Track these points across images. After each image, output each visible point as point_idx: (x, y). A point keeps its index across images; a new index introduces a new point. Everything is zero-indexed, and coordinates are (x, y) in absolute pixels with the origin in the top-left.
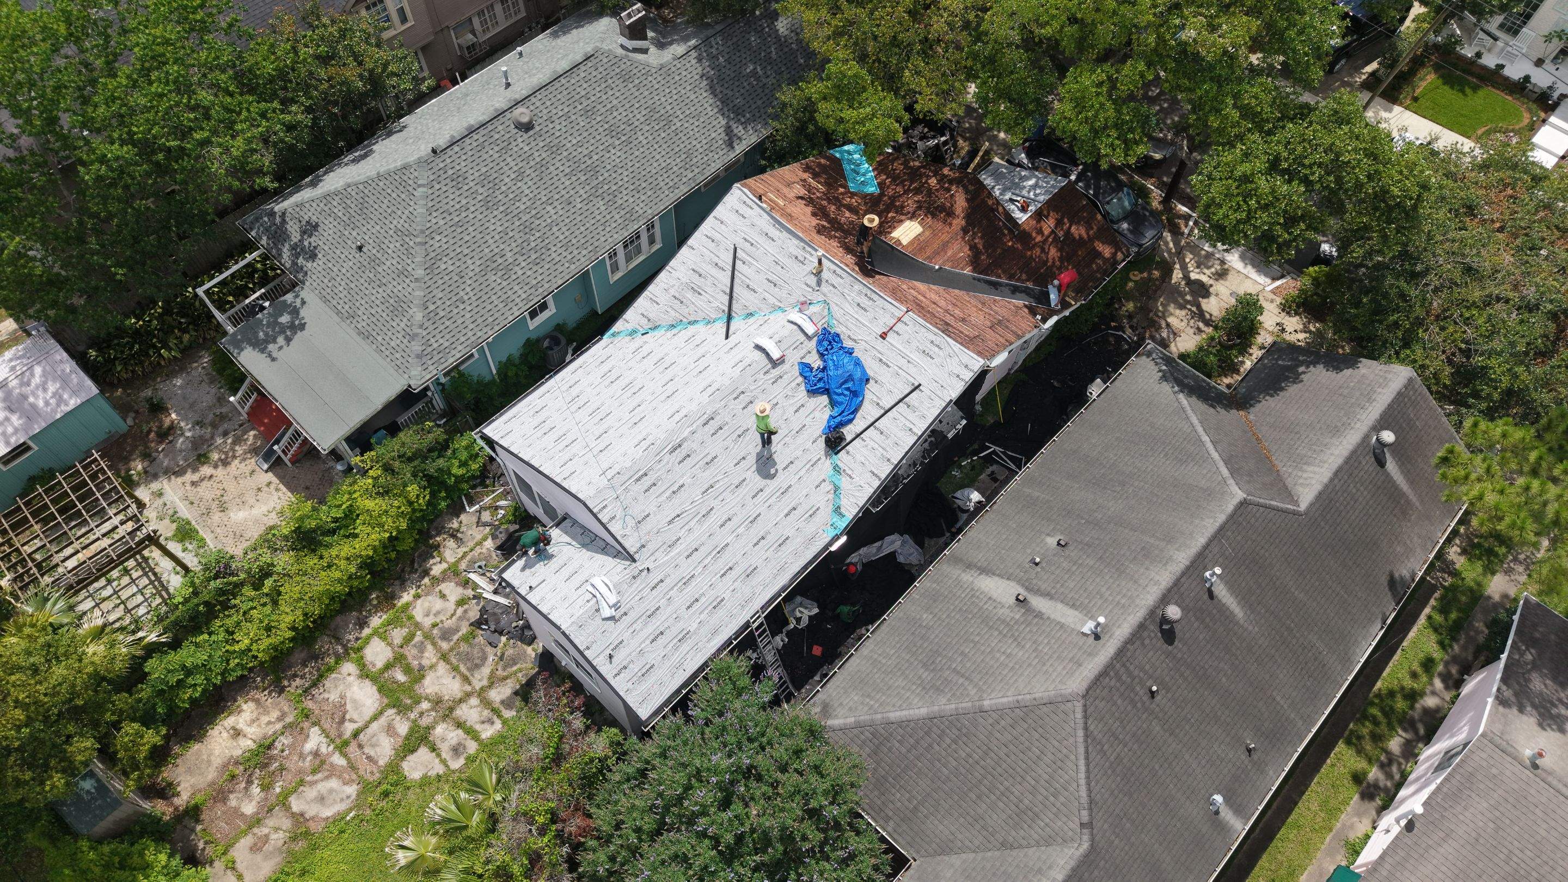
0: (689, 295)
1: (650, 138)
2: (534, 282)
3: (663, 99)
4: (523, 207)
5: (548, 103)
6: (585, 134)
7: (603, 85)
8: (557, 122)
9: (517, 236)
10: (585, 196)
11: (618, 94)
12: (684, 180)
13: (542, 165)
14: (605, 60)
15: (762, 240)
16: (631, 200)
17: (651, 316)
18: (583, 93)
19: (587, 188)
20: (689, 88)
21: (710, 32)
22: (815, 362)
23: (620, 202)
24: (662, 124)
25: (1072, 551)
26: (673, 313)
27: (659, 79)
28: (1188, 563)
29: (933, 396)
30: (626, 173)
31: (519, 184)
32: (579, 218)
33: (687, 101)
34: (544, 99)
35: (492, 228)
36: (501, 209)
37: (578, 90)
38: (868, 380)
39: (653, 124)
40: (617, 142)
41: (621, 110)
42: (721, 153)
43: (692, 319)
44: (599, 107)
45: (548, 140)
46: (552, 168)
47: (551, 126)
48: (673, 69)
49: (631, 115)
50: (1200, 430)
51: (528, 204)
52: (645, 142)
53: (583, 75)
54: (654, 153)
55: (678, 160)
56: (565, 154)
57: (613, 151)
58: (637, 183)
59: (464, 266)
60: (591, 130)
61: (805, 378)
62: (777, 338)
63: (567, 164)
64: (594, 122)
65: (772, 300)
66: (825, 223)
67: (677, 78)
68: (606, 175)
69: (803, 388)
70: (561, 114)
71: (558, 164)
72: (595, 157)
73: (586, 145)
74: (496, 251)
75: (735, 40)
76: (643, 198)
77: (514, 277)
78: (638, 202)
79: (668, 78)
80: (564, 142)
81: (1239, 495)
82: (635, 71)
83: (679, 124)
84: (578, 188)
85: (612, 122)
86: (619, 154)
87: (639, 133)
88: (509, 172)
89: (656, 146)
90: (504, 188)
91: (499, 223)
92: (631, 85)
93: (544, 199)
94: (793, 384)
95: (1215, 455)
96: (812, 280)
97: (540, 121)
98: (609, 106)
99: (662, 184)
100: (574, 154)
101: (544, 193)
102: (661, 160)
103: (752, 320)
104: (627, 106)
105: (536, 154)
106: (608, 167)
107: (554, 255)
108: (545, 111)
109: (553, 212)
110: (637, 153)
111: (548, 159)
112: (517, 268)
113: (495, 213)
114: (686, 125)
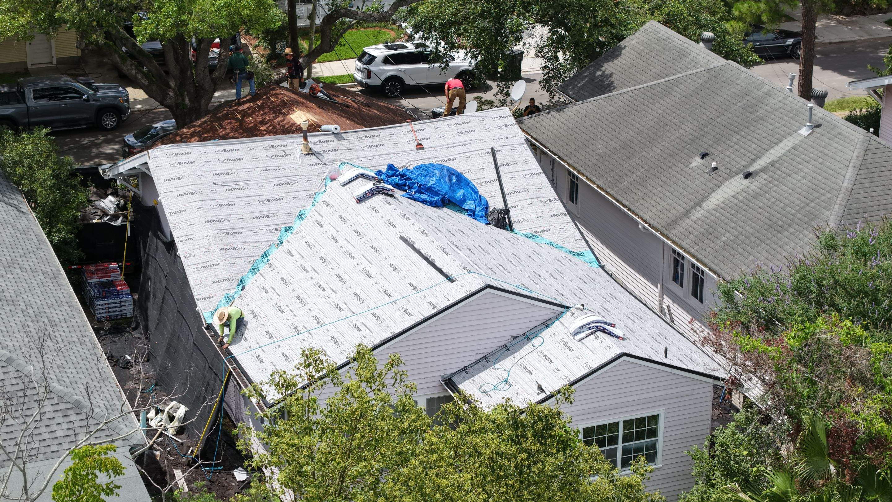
15: (230, 165)
16: (31, 264)
23: (27, 267)
26: (239, 261)
29: (512, 147)
74: (18, 323)
76: (34, 260)
77: (59, 339)
78: (36, 264)
96: (313, 159)
99: (29, 248)
107: (55, 316)
112: (51, 333)
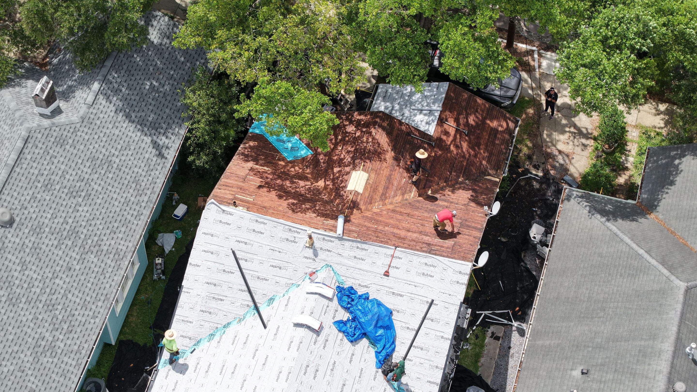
0: (213, 304)
1: (103, 183)
2: (76, 348)
3: (97, 146)
4: (38, 290)
5: (15, 194)
6: (54, 206)
7: (48, 158)
8: (29, 206)
9: (46, 317)
10: (78, 257)
11: (62, 159)
12: (143, 205)
13: (35, 248)
14: (40, 136)
16: (113, 242)
17: (189, 335)
18: (36, 172)
19: (77, 249)
20: (110, 126)
21: (104, 70)
22: (344, 316)
23: (105, 248)
24: (105, 167)
25: (595, 374)
26: (207, 325)
27: (86, 130)
28: (673, 349)
29: (447, 305)
30: (98, 222)
31: (27, 273)
32: (83, 278)
33: (114, 138)
34: (11, 192)
35: (24, 319)
36: (24, 300)
37: (32, 171)
38: (391, 313)
39: (99, 170)
40: (80, 200)
41: (70, 171)
42: (159, 168)
43: (224, 323)
44: (53, 177)
45: (30, 225)
46: (44, 247)
47: (26, 212)
48: (92, 116)
49: (79, 172)
50: (634, 246)
51: (41, 285)
52: (100, 189)
53: (29, 157)
54: (112, 194)
55: (131, 191)
56: (47, 230)
57: (81, 209)
58: (111, 226)
59: (20, 362)
60: (57, 200)
61: (344, 332)
62: (307, 311)
63: (53, 238)
64: (56, 192)
65: (283, 281)
66: (291, 201)
67: (98, 122)
68: (85, 231)
69: (346, 340)
70: (28, 198)
71: (47, 241)
72: (70, 221)
73: (59, 215)
74: (37, 336)
75: (125, 67)
76: (121, 236)
77: (59, 351)
78: (118, 241)
79: (92, 126)
80: (42, 220)
81: (683, 285)
82: (65, 133)
83: (117, 161)
84: (70, 253)
85: (69, 185)
86: (86, 209)
87: (93, 184)
88: (14, 267)
89: (110, 188)
90: (17, 282)
91: (28, 313)
92: (68, 147)
93: (50, 275)
94: (338, 341)
95: (654, 262)
96: (309, 253)
97: (16, 212)
98: (60, 173)
99: (129, 217)
100: (54, 226)
101: (47, 271)
102: (119, 198)
103: (275, 303)
104: (73, 165)
105: (27, 241)
106: (84, 224)
107: (79, 318)
108: (16, 202)
109: (61, 283)
110: (99, 201)
111: (37, 241)
112: (58, 343)
113: (21, 305)
114: (123, 158)
